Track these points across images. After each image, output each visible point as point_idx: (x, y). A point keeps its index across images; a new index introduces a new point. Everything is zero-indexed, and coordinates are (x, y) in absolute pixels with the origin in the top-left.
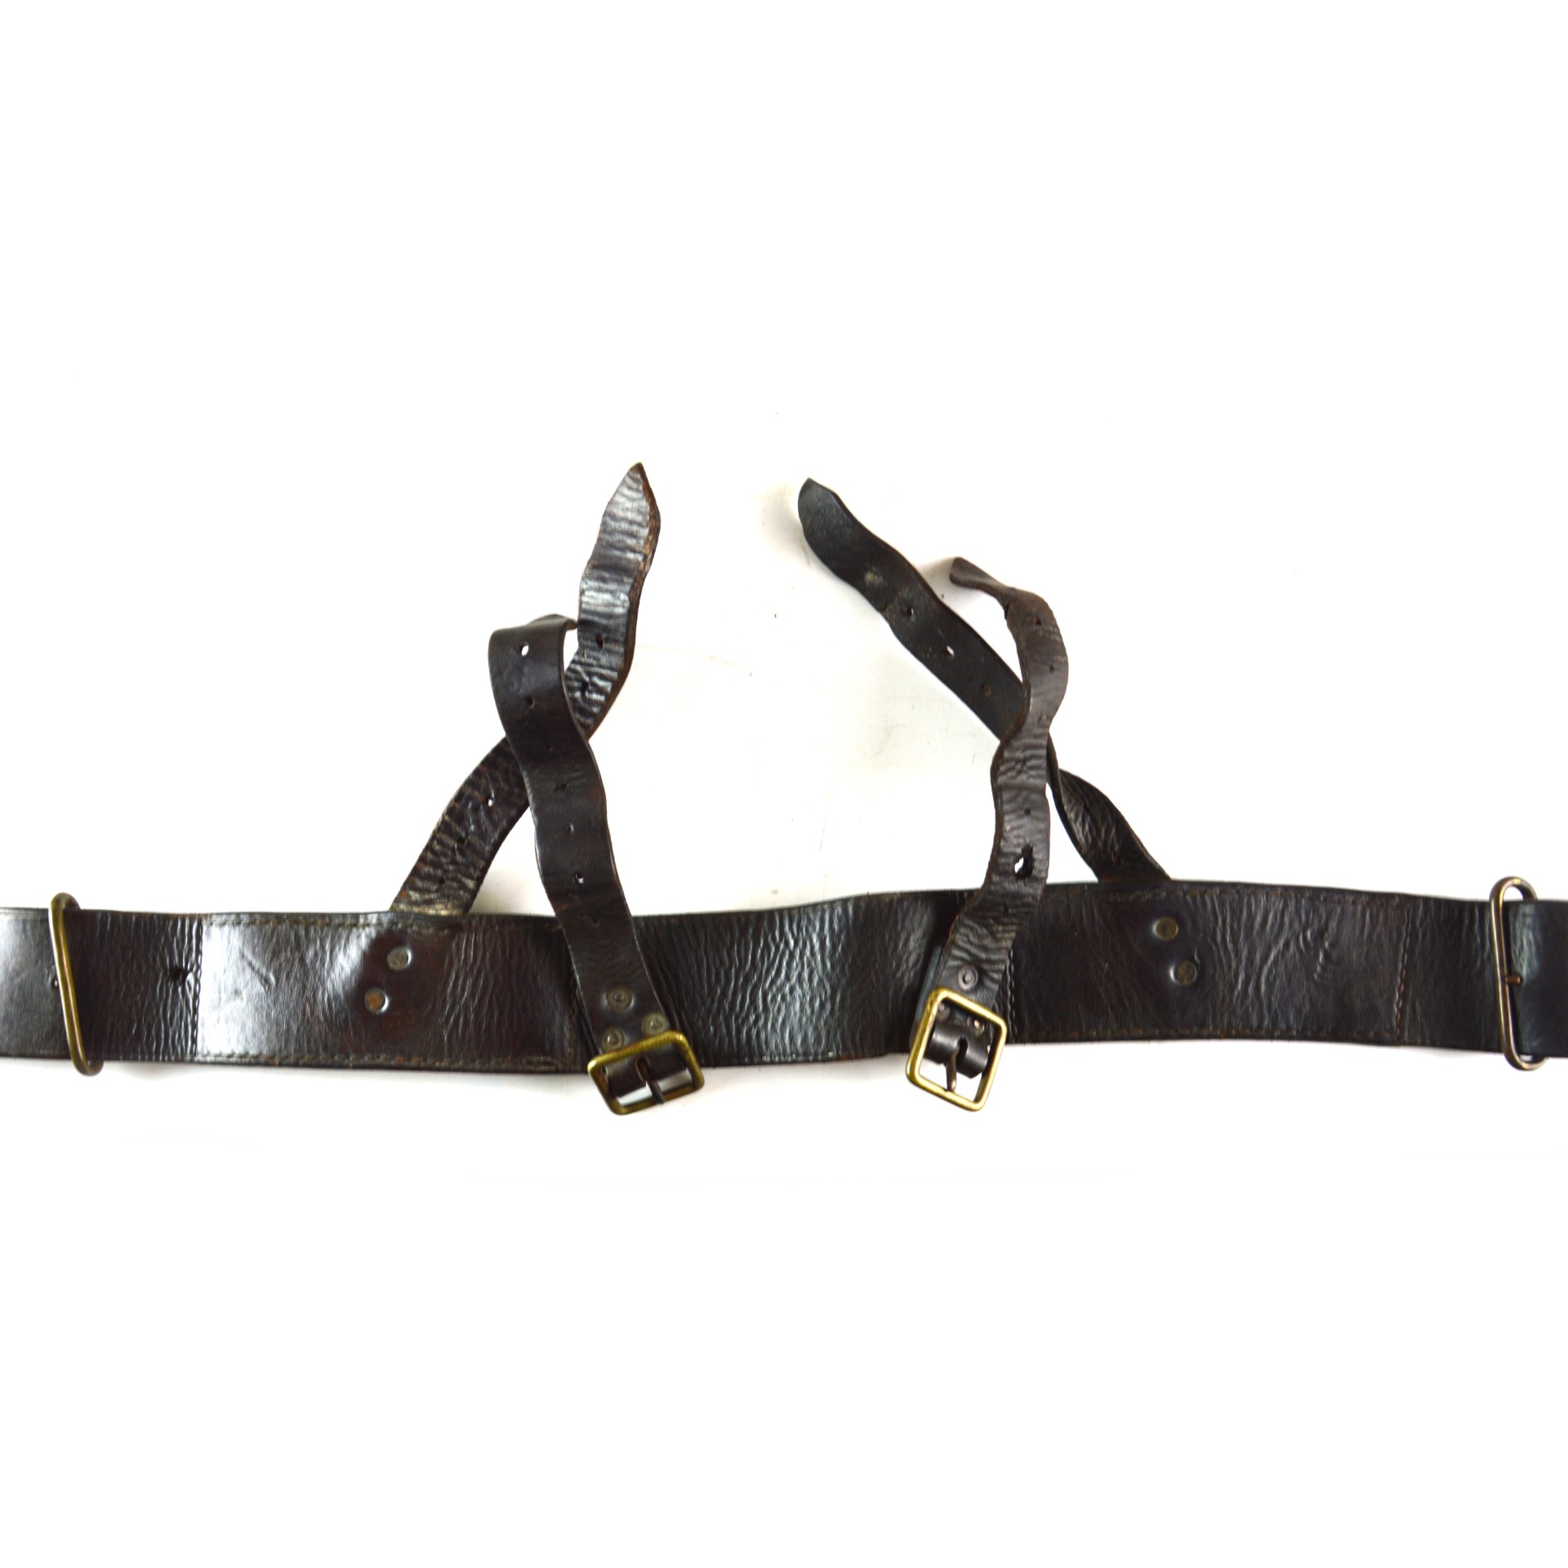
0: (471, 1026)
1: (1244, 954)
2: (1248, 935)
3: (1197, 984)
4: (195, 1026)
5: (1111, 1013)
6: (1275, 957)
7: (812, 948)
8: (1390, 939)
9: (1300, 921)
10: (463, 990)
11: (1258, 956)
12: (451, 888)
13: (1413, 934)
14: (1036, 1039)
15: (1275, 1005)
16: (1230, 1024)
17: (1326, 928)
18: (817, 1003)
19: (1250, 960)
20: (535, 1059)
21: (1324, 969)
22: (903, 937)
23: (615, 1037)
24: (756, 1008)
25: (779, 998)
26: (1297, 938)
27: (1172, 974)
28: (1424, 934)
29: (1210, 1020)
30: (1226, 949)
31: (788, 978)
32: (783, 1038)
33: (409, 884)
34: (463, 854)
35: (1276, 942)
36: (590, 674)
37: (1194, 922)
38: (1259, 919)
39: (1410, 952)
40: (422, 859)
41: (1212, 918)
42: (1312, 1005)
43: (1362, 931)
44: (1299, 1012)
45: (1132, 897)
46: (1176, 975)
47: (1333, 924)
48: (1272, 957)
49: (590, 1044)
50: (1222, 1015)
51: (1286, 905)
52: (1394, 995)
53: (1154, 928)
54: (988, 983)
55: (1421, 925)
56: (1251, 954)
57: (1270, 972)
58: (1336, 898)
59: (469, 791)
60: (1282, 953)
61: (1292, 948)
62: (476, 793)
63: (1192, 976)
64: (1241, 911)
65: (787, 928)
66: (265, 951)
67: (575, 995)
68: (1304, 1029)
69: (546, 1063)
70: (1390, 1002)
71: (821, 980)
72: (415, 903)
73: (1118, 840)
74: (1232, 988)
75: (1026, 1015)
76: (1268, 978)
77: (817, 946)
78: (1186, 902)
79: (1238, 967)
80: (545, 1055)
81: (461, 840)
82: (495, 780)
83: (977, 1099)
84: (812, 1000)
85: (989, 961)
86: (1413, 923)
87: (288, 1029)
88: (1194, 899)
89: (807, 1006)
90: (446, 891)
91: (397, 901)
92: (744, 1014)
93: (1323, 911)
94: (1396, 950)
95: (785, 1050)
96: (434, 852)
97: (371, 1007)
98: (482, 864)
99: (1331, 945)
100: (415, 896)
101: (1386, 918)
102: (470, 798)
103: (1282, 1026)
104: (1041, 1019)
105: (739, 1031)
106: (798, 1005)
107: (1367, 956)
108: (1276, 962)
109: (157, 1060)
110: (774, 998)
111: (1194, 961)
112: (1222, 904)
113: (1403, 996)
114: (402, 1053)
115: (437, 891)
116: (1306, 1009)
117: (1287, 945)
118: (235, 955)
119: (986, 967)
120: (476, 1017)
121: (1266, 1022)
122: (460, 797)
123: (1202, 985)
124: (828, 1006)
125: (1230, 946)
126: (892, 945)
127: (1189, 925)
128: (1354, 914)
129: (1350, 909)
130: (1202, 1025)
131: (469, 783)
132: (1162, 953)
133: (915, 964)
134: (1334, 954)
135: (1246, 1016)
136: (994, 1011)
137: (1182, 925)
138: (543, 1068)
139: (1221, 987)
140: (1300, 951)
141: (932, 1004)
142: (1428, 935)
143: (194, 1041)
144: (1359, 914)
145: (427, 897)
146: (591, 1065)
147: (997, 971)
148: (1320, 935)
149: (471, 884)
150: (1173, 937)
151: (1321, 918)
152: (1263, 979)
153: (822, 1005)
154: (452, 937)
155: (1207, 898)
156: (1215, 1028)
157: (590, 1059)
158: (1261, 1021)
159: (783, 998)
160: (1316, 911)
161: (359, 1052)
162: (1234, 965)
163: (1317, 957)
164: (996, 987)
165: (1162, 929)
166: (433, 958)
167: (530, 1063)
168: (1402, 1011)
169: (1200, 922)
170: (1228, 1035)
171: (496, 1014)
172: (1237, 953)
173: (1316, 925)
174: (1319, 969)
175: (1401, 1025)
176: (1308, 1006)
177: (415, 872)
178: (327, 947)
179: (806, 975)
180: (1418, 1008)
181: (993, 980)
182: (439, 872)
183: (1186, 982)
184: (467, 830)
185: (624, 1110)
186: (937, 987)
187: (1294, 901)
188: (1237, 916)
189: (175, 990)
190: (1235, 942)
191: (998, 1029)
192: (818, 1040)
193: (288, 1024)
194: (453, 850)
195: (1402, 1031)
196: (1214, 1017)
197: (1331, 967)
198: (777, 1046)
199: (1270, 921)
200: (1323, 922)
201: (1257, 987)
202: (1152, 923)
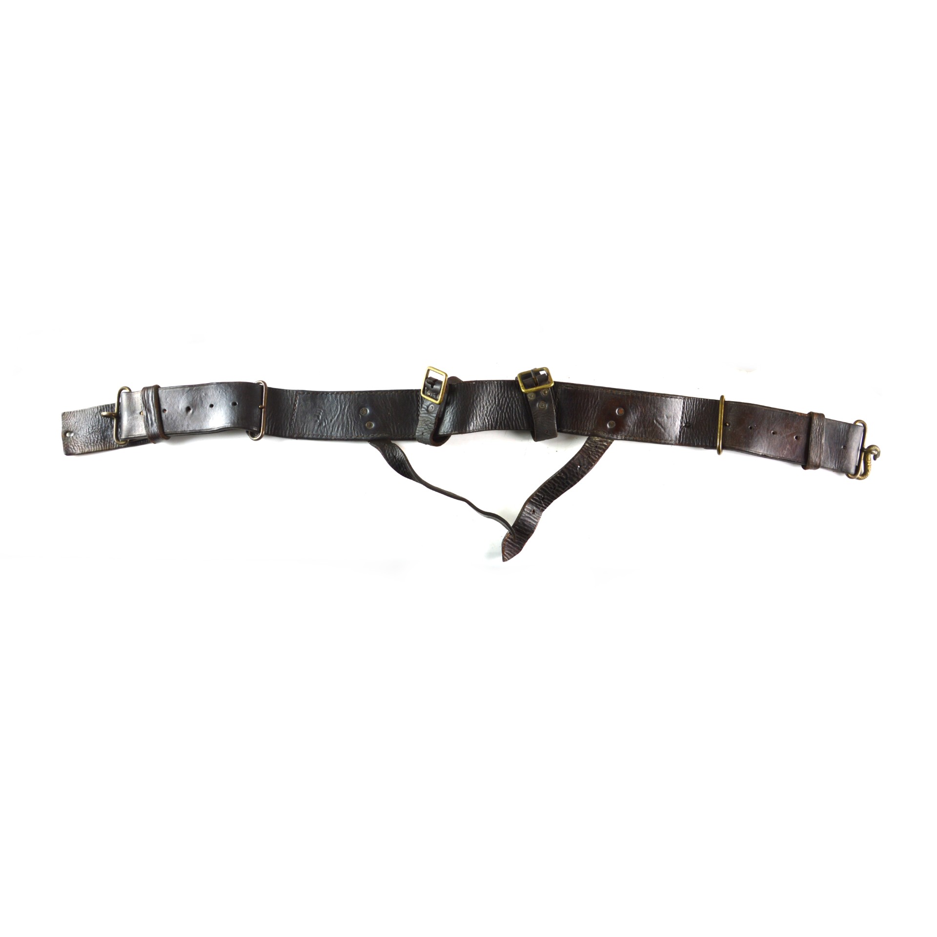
0: (590, 401)
1: (345, 418)
2: (343, 423)
3: (361, 408)
4: (683, 408)
5: (388, 399)
7: (480, 417)
8: (298, 423)
9: (326, 429)
10: (592, 413)
11: (341, 417)
12: (593, 445)
13: (290, 425)
14: (412, 391)
15: (336, 401)
16: (350, 396)
17: (318, 426)
18: (478, 399)
19: (343, 416)
20: (571, 388)
21: (320, 414)
22: (451, 420)
23: (544, 393)
24: (498, 399)
25: (491, 401)
26: (328, 423)
28: (287, 425)
29: (357, 396)
30: (351, 419)
31: (487, 408)
32: (490, 388)
33: (607, 447)
34: (589, 453)
35: (334, 421)
36: (541, 503)
37: (361, 427)
38: (340, 429)
39: (292, 419)
40: (602, 454)
41: (355, 429)
42: (324, 402)
43: (307, 426)
44: (328, 400)
45: (381, 436)
46: (367, 411)
47: (316, 428)
48: (336, 417)
49: (553, 391)
50: (353, 398)
51: (331, 433)
52: (298, 406)
53: (374, 425)
54: (425, 407)
55: (288, 428)
56: (343, 418)
57: (337, 412)
58: (315, 436)
59: (586, 470)
60: (333, 418)
62: (583, 469)
63: (362, 410)
64: (345, 431)
65: (487, 423)
66: (657, 431)
67: (556, 407)
68: (326, 395)
69: (567, 387)
70: (299, 403)
71: (477, 407)
72: (605, 441)
74: (349, 406)
75: (415, 398)
76: (338, 410)
77: (478, 417)
78: (363, 433)
79: (347, 413)
80: (567, 389)
81: (589, 457)
82: (577, 473)
83: (429, 370)
84: (480, 400)
85: (425, 413)
86: (290, 429)
87: (650, 405)
88: (361, 435)
89: (482, 398)
90: (594, 444)
91: (611, 443)
92: (502, 397)
93: (319, 432)
94: (296, 420)
95: (489, 385)
96: (598, 455)
97: (622, 409)
98: (583, 449)
99: (317, 421)
100: (605, 444)
101: (299, 430)
102: (586, 468)
103: (333, 395)
104: (410, 397)
105: (504, 392)
106: (485, 399)
107: (306, 418)
108: (335, 415)
109: (697, 398)
110: (492, 401)
111: (361, 415)
112: (352, 433)
113: (295, 405)
114: (613, 394)
115: (598, 444)
116: (326, 401)
117: (331, 421)
118: (667, 430)
119: (426, 412)
120: (588, 403)
121: (339, 396)
122: (589, 469)
123: (359, 408)
124: (475, 399)
125: (349, 420)
126: (454, 418)
127: (362, 426)
128: (309, 431)
129: (310, 433)
130: (359, 395)
131: (585, 473)
132: (371, 418)
133: (448, 412)
134: (316, 418)
135: (345, 397)
136: (425, 398)
137: (365, 426)
138: (568, 385)
139: (353, 407)
140: (327, 419)
141: (441, 399)
142: (286, 424)
143: (684, 403)
144: (308, 431)
145: (601, 443)
146: (553, 385)
147: (423, 411)
148: (321, 424)
149: (587, 445)
150: (368, 423)
151: (320, 430)
152: (339, 410)
153: (477, 399)
154: (594, 430)
155: (357, 435)
156: (355, 395)
157: (553, 386)
158: (340, 397)
159: (489, 402)
160: (321, 432)
161: (628, 396)
162: (348, 414)
163: (322, 417)
164: (423, 406)
165: (371, 425)
166: (601, 424)
167: (572, 388)
168: (296, 401)
169: (359, 428)
170: (351, 392)
171: (582, 404)
172: (347, 419)
173: (322, 427)
174: (321, 414)
175: (296, 396)
177: (604, 451)
178: (635, 430)
179: (482, 408)
180: (290, 401)
181: (424, 408)
182: (597, 449)
183: (364, 409)
184: (587, 459)
185: (544, 369)
186: (440, 404)
187: (329, 434)
188: (347, 430)
189: (689, 420)
190: (348, 421)
191: (424, 393)
192: (478, 387)
193: (651, 406)
194: (592, 455)
195: (296, 394)
196: (355, 398)
197: (317, 414)
198: (492, 386)
199: (336, 429)
200: (319, 429)
201: (341, 407)
202: (375, 427)
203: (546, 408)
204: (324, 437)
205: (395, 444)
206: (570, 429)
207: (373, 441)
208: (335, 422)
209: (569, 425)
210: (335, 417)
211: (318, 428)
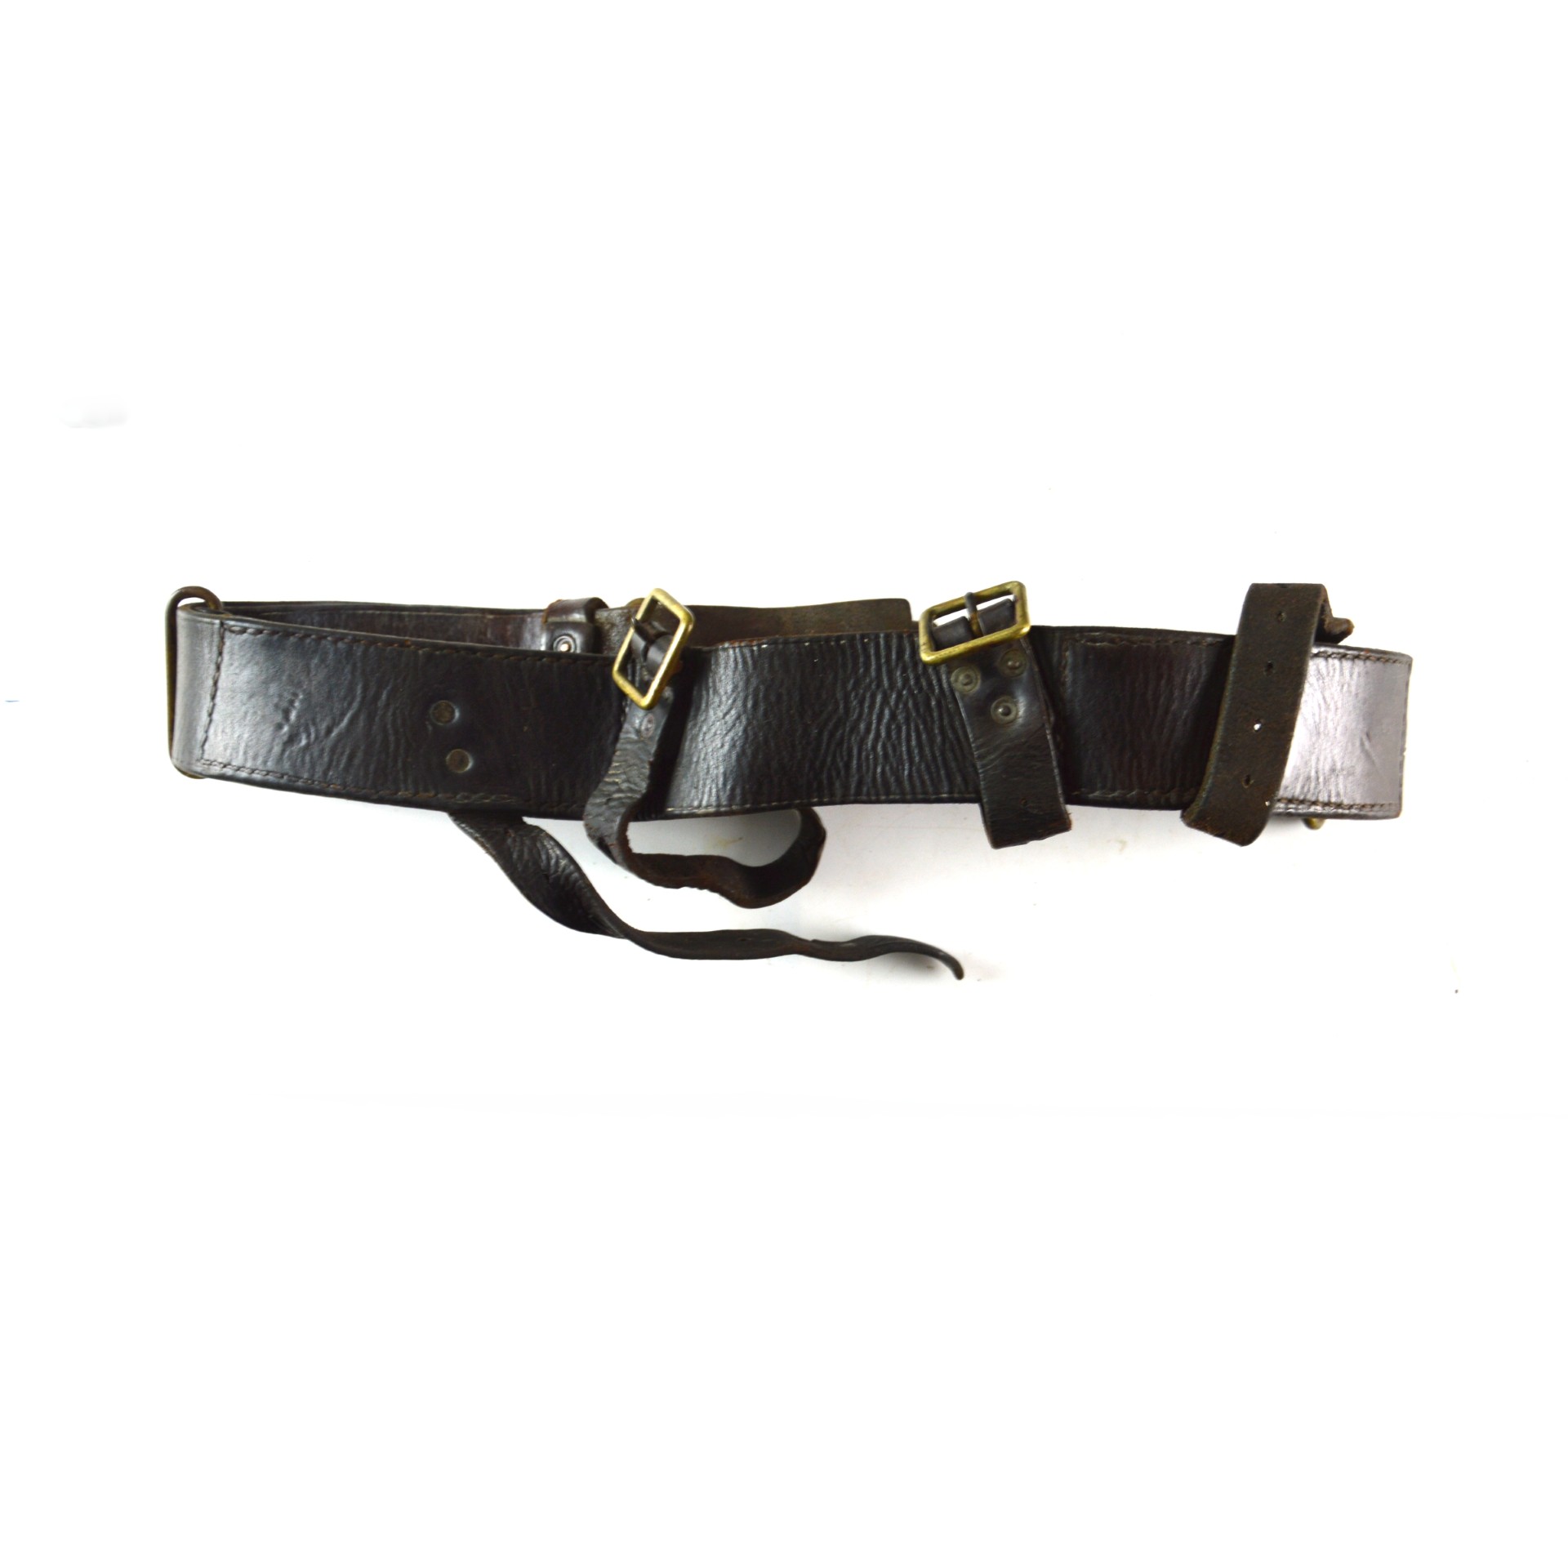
1: (376, 726)
2: (370, 745)
3: (431, 699)
6: (343, 720)
9: (311, 755)
11: (362, 722)
15: (348, 669)
17: (284, 744)
19: (371, 718)
20: (1106, 645)
21: (292, 702)
26: (317, 738)
27: (457, 714)
29: (421, 659)
30: (396, 732)
35: (339, 734)
37: (428, 764)
38: (357, 761)
41: (409, 766)
42: (309, 665)
43: (247, 739)
44: (324, 660)
45: (493, 797)
46: (453, 713)
47: (276, 749)
48: (346, 721)
50: (407, 664)
51: (325, 773)
53: (470, 765)
56: (369, 726)
57: (350, 704)
60: (334, 724)
61: (323, 726)
63: (436, 708)
64: (376, 770)
69: (1094, 640)
73: (509, 849)
74: (393, 691)
76: (353, 699)
78: (433, 783)
79: (385, 713)
80: (1094, 648)
88: (424, 789)
93: (286, 764)
99: (281, 727)
108: (343, 715)
111: (432, 725)
112: (395, 780)
116: (316, 661)
117: (329, 731)
120: (1171, 693)
121: (360, 653)
123: (426, 699)
125: (391, 735)
127: (434, 761)
128: (253, 758)
129: (256, 764)
132: (466, 737)
134: (279, 718)
135: (381, 658)
137: (441, 762)
139: (405, 695)
140: (314, 724)
144: (247, 757)
148: (293, 738)
150: (453, 751)
151: (289, 758)
152: (358, 697)
155: (410, 788)
157: (1029, 638)
158: (365, 655)
160: (293, 765)
162: (389, 716)
163: (299, 717)
165: (464, 762)
167: (1112, 641)
169: (421, 765)
171: (1150, 697)
172: (384, 730)
173: (295, 749)
174: (297, 704)
176: (313, 666)
183: (443, 702)
187: (316, 776)
188: (382, 766)
190: (385, 739)
196: (416, 663)
197: (284, 704)
199: (344, 760)
200: (287, 753)
201: (365, 689)
202: (473, 769)
203: (1020, 721)
204: (300, 783)
205: (542, 831)
206: (1113, 790)
207: (463, 816)
208: (340, 737)
209: (1110, 775)
210: (341, 720)
211: (283, 751)
